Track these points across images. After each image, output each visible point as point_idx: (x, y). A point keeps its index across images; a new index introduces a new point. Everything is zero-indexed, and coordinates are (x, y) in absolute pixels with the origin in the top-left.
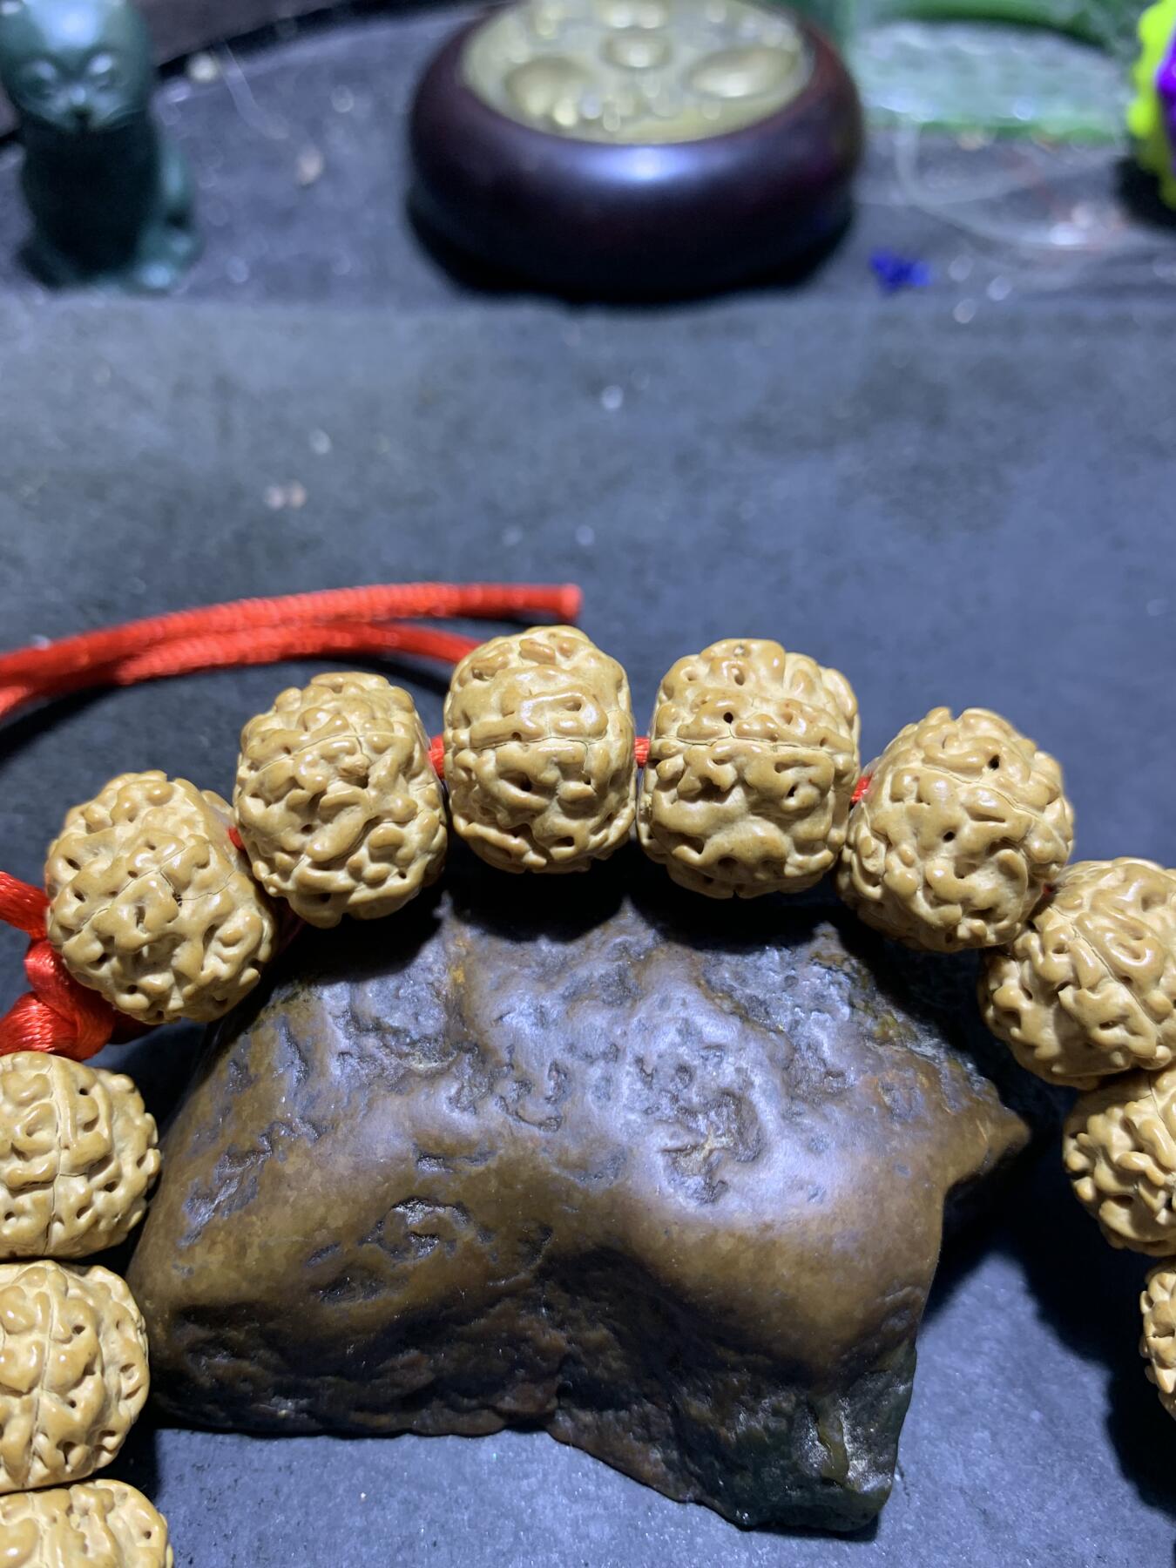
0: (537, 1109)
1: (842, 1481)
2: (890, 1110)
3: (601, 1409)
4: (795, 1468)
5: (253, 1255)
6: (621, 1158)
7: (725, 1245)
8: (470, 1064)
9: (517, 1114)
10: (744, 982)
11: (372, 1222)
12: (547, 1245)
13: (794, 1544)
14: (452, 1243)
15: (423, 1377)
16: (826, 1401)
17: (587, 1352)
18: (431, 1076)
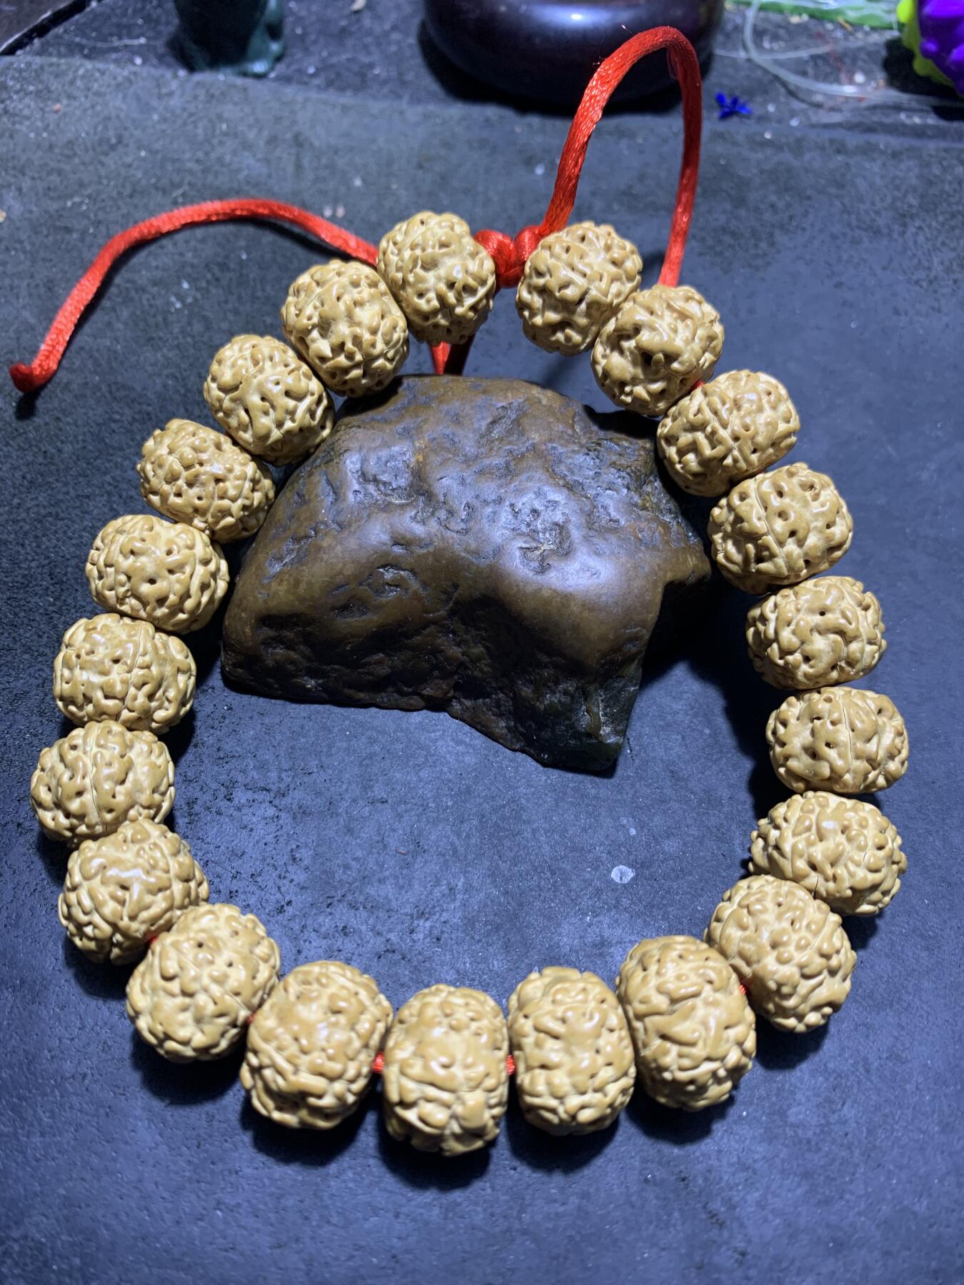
0: (457, 525)
1: (597, 736)
2: (641, 540)
3: (476, 698)
4: (572, 726)
5: (303, 586)
6: (498, 551)
7: (546, 593)
8: (423, 501)
9: (446, 526)
10: (573, 473)
11: (367, 573)
12: (456, 595)
13: (570, 775)
14: (406, 590)
15: (384, 671)
16: (592, 688)
17: (471, 661)
18: (402, 506)
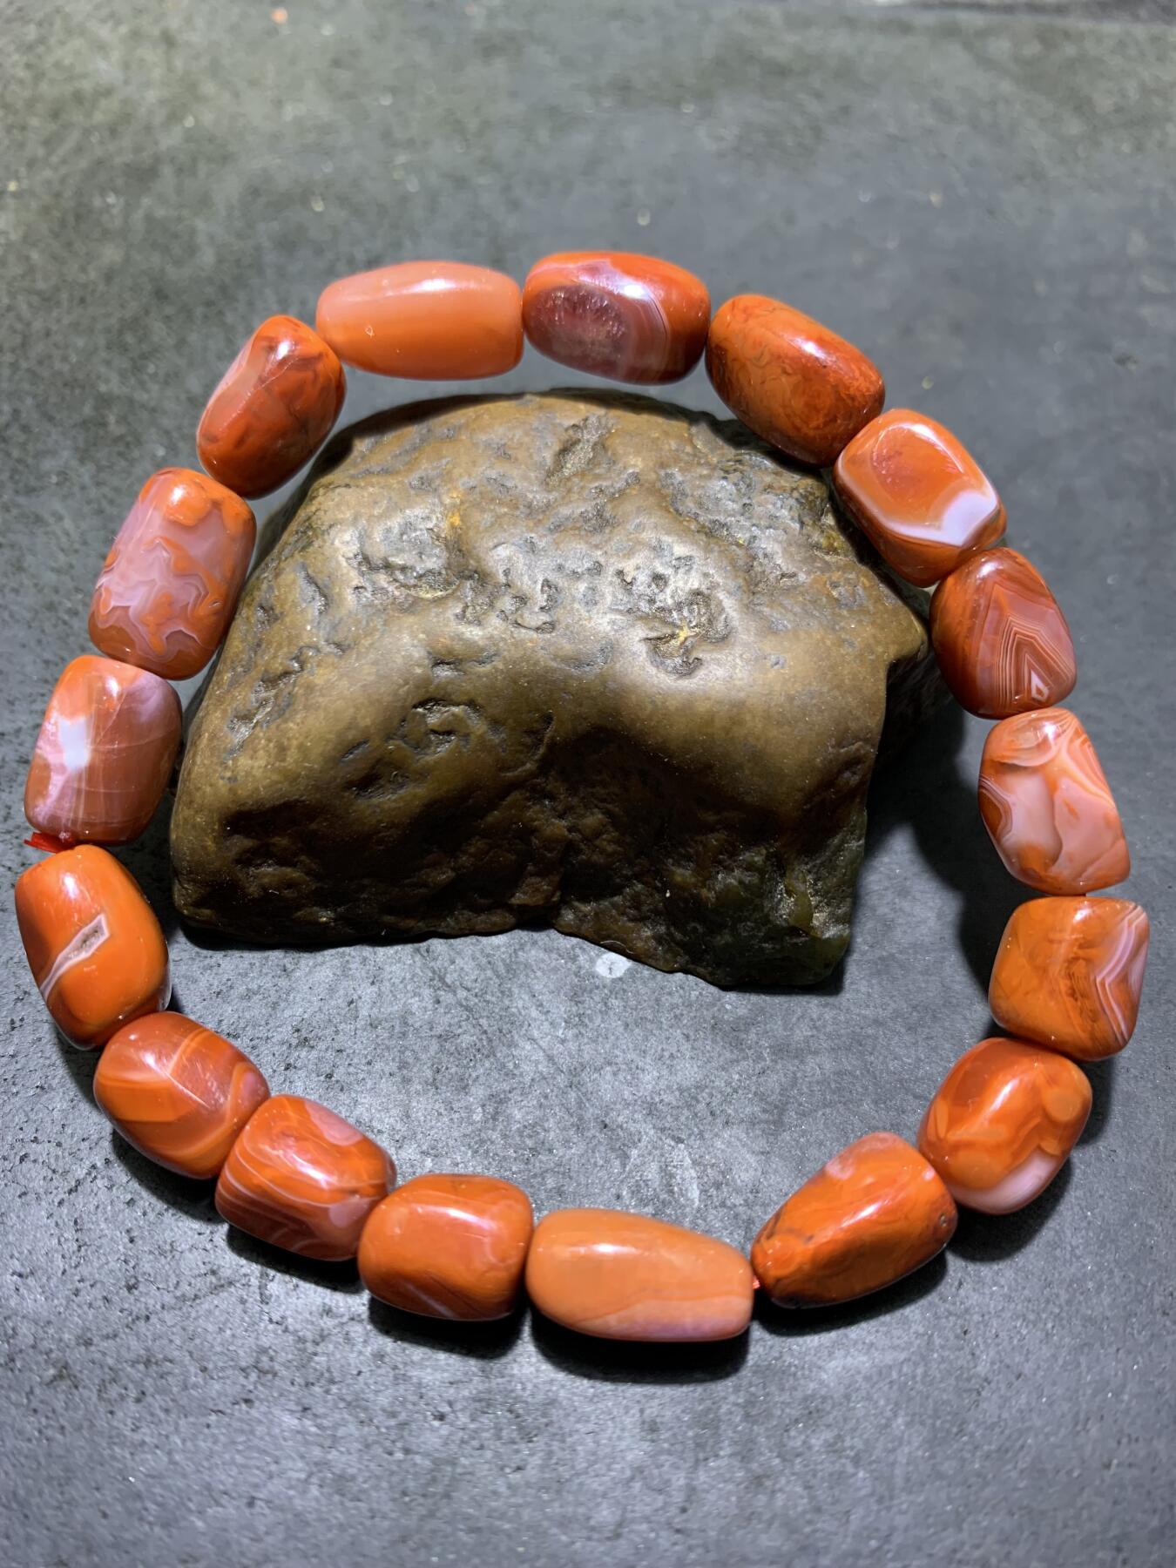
1: (808, 929)
2: (837, 600)
3: (598, 897)
4: (766, 920)
5: (292, 755)
6: (611, 649)
7: (702, 707)
8: (472, 589)
9: (516, 623)
10: (707, 509)
11: (396, 722)
12: (549, 733)
14: (467, 736)
15: (443, 876)
16: (791, 853)
17: (585, 838)
18: (437, 601)
